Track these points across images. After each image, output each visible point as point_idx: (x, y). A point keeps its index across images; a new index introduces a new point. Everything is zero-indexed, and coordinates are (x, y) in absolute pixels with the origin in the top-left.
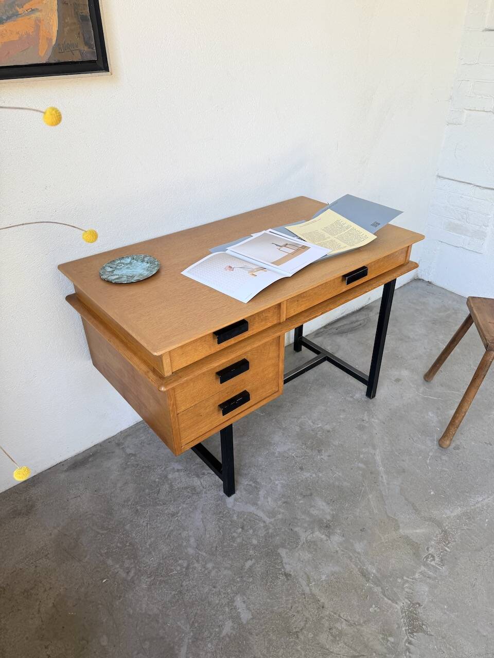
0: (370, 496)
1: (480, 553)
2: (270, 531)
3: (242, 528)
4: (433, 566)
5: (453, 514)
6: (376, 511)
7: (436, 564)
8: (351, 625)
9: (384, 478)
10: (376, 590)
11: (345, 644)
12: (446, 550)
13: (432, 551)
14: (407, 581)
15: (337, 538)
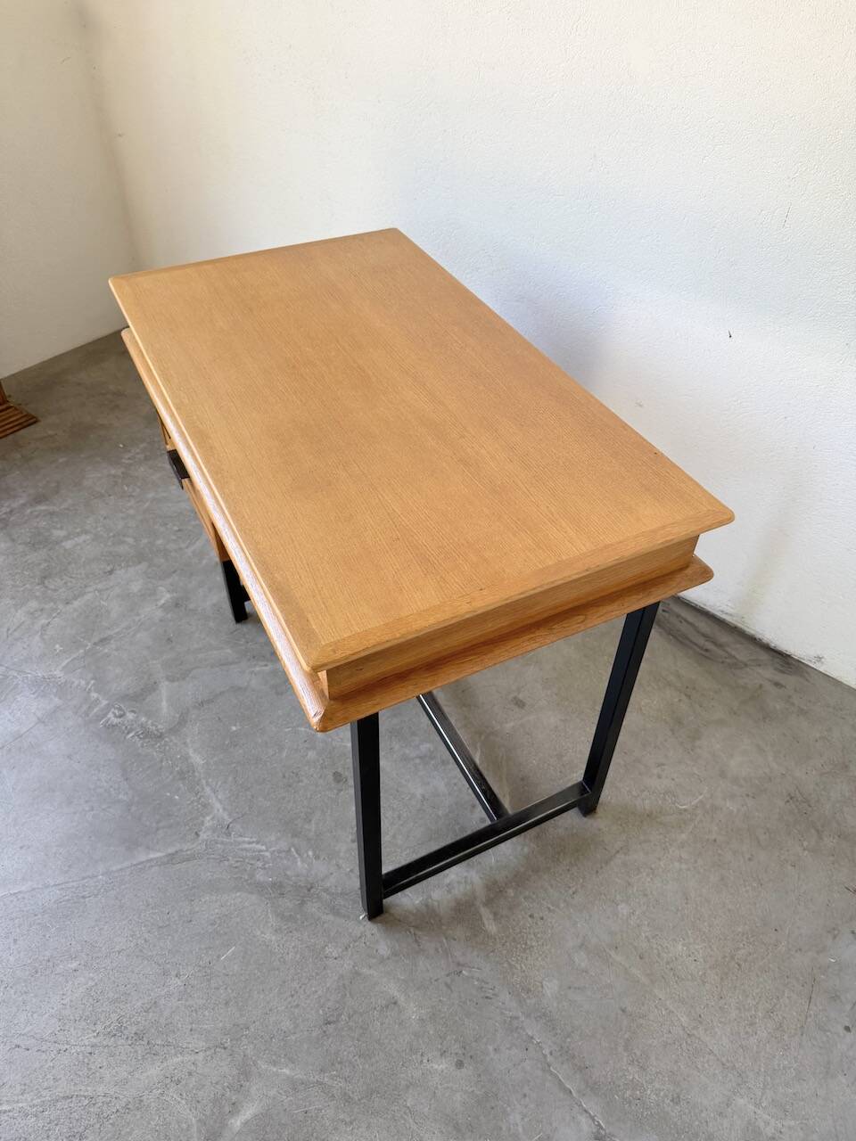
0: (229, 651)
1: (118, 775)
2: (173, 554)
3: (179, 530)
4: (107, 713)
5: (191, 752)
6: (200, 656)
7: (109, 719)
8: (42, 627)
9: (264, 668)
10: (81, 651)
11: (23, 622)
12: (128, 733)
13: (130, 716)
14: (88, 684)
15: (159, 614)
